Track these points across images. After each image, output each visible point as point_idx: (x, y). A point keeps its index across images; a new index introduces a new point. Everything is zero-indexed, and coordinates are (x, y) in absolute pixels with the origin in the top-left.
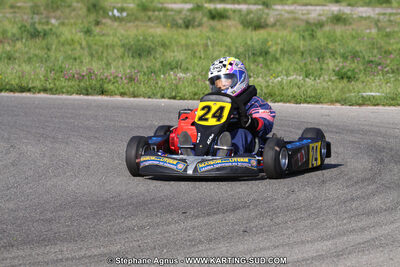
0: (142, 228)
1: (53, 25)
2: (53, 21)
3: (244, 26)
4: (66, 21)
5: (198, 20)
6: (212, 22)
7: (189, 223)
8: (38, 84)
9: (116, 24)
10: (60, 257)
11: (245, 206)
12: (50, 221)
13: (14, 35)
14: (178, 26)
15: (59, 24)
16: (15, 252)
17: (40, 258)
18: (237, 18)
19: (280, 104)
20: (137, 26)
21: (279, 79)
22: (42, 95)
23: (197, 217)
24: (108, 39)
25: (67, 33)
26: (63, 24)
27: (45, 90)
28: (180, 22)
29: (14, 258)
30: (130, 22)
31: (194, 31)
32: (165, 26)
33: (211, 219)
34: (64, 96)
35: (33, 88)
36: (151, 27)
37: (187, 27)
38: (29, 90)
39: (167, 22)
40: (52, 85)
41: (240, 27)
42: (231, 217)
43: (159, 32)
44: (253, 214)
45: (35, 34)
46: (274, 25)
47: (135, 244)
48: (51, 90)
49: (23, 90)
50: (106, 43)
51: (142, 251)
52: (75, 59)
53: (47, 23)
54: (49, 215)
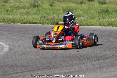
0: (79, 64)
1: (39, 4)
2: (39, 2)
3: (99, 4)
4: (43, 2)
5: (84, 2)
6: (89, 2)
7: (93, 63)
8: (38, 21)
9: (59, 3)
10: (55, 73)
11: (110, 58)
12: (50, 62)
13: (28, 6)
14: (79, 4)
15: (41, 3)
16: (41, 72)
17: (49, 73)
18: (97, 1)
19: (115, 27)
20: (65, 4)
21: (113, 19)
22: (40, 25)
23: (95, 61)
24: (57, 8)
25: (44, 6)
26: (43, 3)
27: (40, 23)
28: (79, 2)
29: (41, 73)
30: (63, 2)
31: (84, 5)
32: (74, 3)
33: (100, 62)
34: (46, 25)
35: (37, 22)
36: (70, 4)
37: (81, 4)
38: (35, 23)
39: (75, 2)
40: (42, 22)
41: (98, 4)
42: (106, 61)
43: (73, 5)
44: (113, 60)
45: (34, 6)
46: (109, 3)
47: (78, 69)
48: (42, 23)
49: (33, 23)
50: (57, 9)
51: (80, 71)
52: (48, 14)
53: (38, 3)
54: (49, 60)
